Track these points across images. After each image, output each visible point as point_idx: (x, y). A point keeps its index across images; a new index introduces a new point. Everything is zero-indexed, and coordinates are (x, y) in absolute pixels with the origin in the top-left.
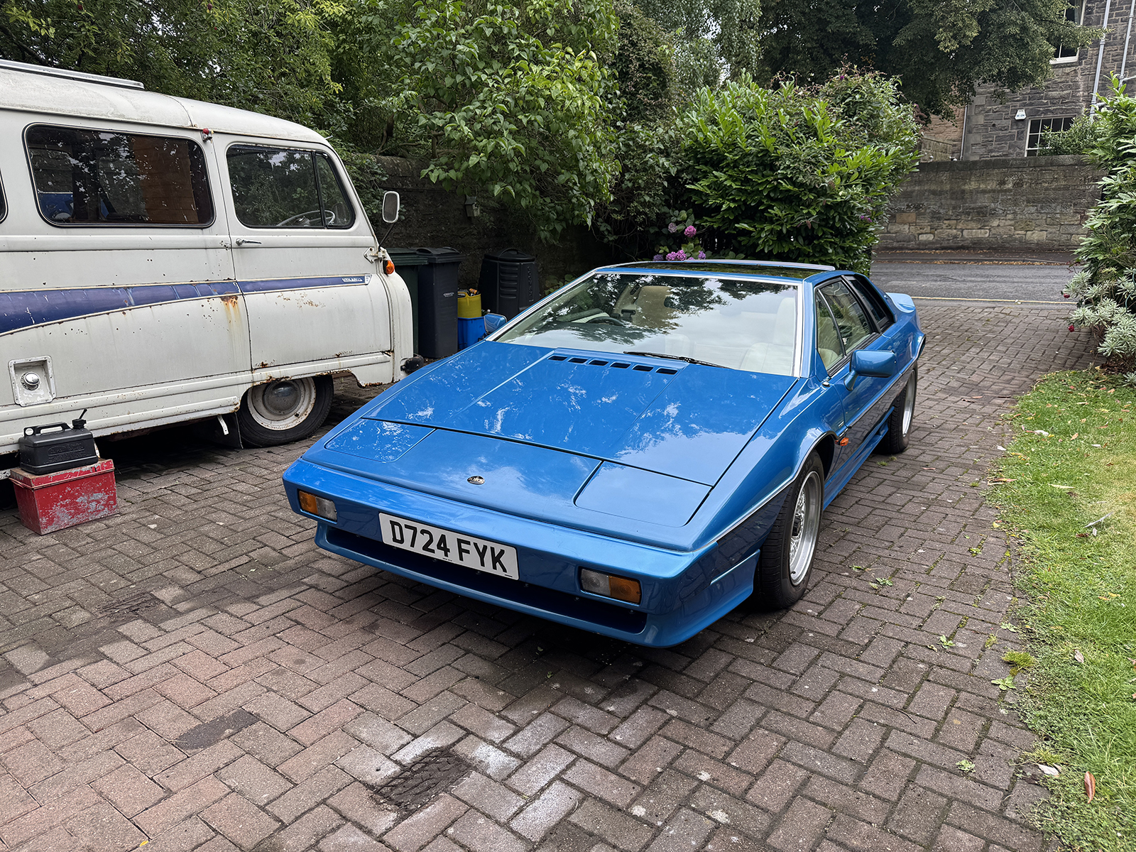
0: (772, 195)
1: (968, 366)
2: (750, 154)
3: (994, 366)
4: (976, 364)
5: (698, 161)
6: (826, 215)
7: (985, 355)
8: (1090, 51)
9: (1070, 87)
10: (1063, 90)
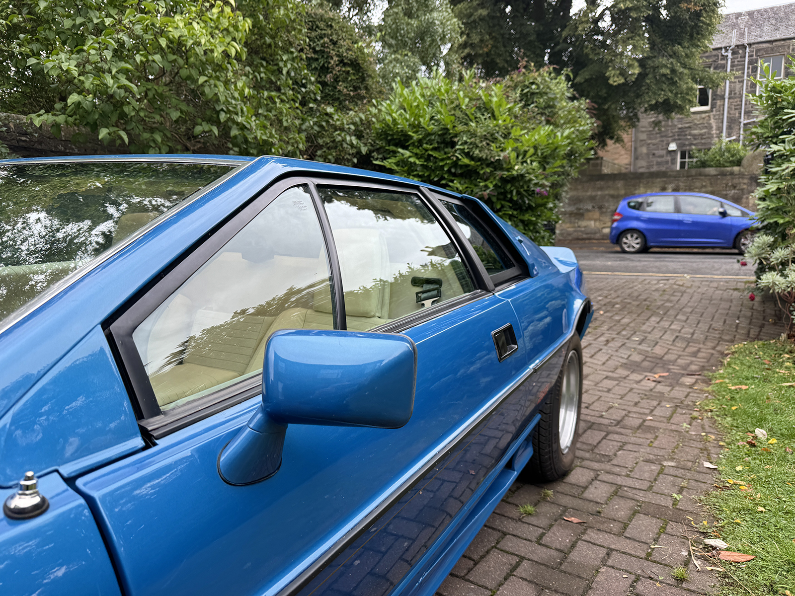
0: (453, 170)
1: (650, 337)
2: (432, 134)
3: (677, 337)
4: (657, 334)
5: (388, 143)
6: (504, 188)
7: (665, 324)
8: (719, 103)
9: (706, 127)
10: (701, 130)
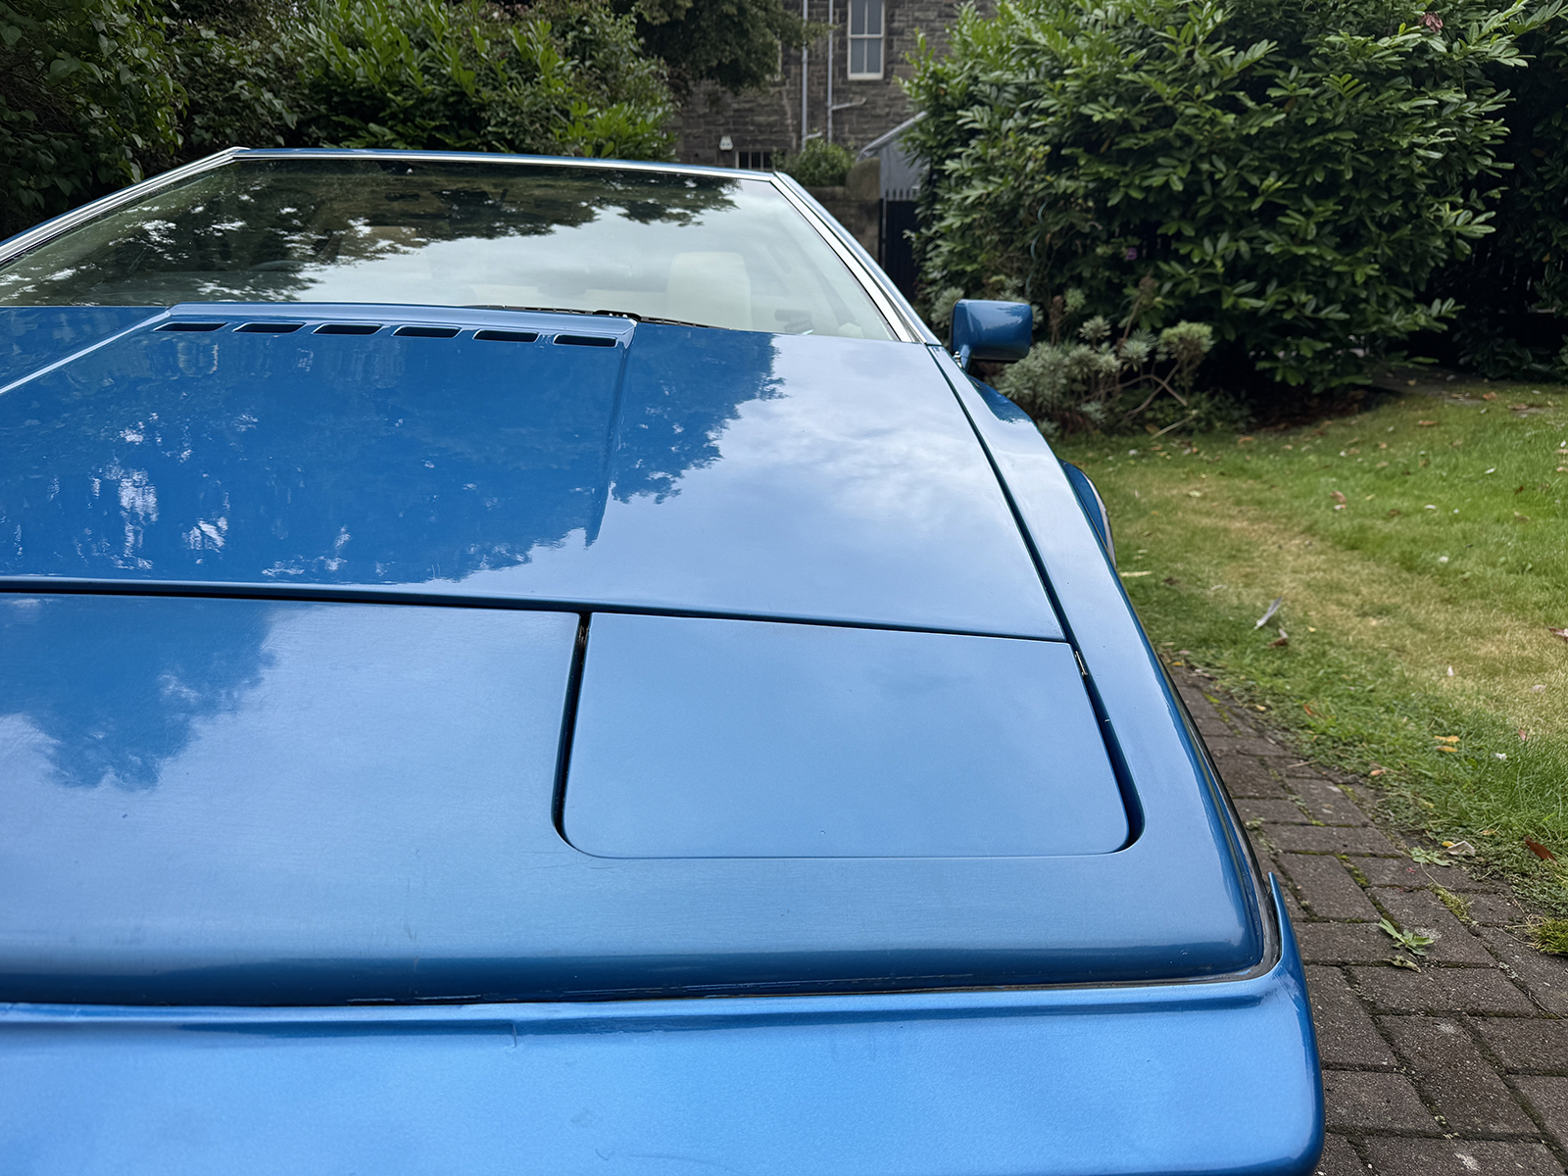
2: (433, 100)
5: (333, 109)
8: (793, 70)
9: (776, 112)
10: (770, 116)
